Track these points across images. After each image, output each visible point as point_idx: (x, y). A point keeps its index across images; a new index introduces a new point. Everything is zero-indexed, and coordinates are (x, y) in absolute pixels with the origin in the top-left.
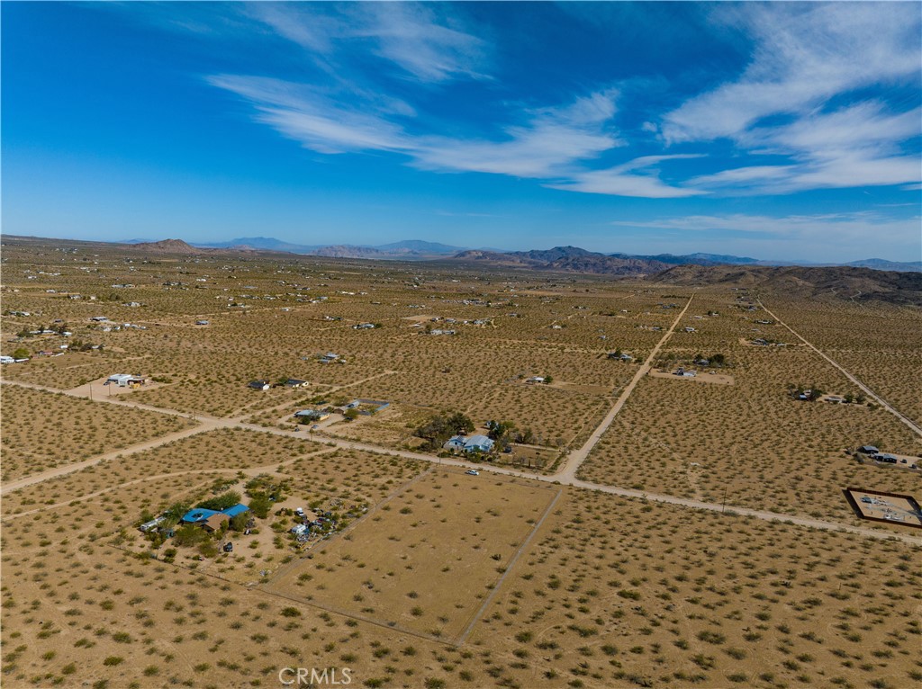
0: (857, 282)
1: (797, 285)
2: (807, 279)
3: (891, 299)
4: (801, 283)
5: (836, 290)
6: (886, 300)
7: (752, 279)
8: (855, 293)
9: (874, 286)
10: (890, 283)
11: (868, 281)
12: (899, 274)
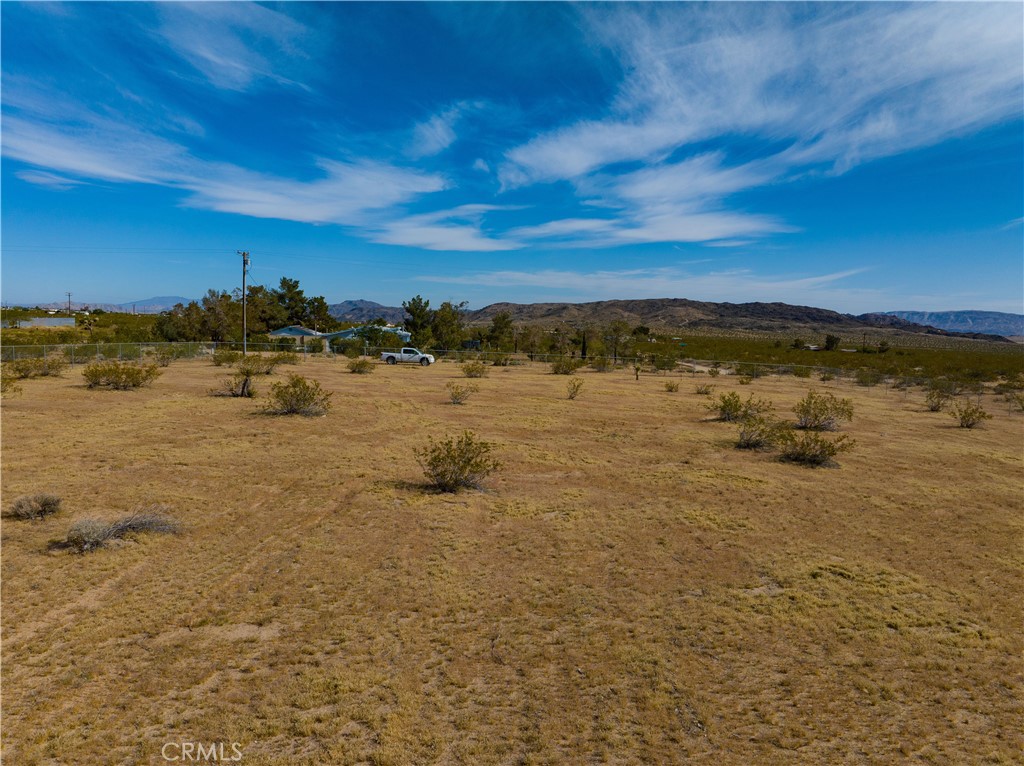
0: (681, 311)
1: (623, 317)
2: (630, 311)
3: (718, 325)
4: (626, 314)
5: (664, 318)
6: (714, 325)
7: (576, 312)
8: (683, 321)
9: (698, 315)
10: (712, 312)
11: (691, 310)
12: (716, 304)
